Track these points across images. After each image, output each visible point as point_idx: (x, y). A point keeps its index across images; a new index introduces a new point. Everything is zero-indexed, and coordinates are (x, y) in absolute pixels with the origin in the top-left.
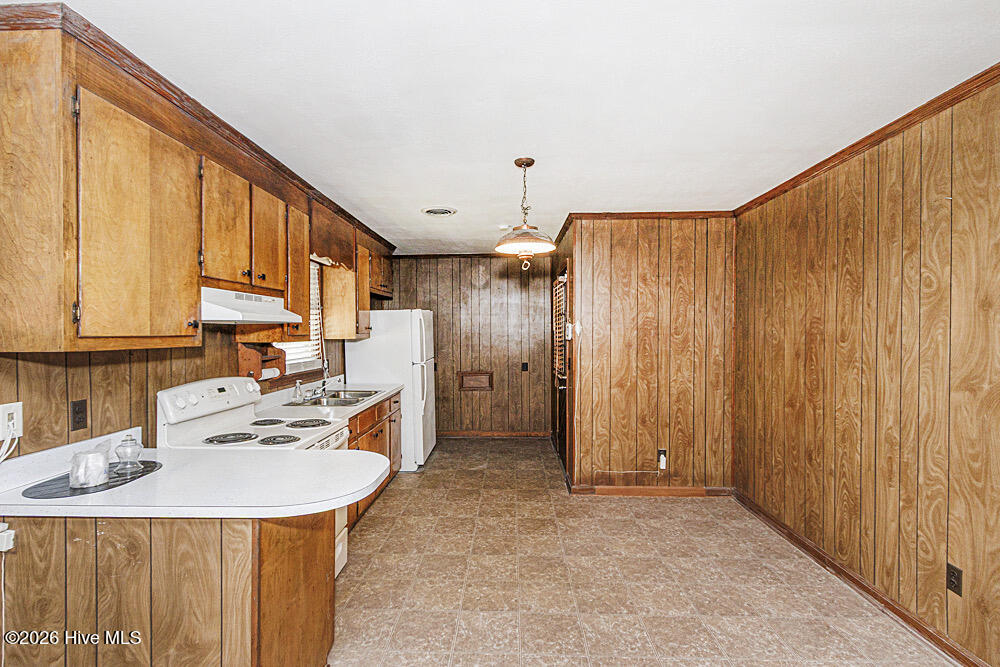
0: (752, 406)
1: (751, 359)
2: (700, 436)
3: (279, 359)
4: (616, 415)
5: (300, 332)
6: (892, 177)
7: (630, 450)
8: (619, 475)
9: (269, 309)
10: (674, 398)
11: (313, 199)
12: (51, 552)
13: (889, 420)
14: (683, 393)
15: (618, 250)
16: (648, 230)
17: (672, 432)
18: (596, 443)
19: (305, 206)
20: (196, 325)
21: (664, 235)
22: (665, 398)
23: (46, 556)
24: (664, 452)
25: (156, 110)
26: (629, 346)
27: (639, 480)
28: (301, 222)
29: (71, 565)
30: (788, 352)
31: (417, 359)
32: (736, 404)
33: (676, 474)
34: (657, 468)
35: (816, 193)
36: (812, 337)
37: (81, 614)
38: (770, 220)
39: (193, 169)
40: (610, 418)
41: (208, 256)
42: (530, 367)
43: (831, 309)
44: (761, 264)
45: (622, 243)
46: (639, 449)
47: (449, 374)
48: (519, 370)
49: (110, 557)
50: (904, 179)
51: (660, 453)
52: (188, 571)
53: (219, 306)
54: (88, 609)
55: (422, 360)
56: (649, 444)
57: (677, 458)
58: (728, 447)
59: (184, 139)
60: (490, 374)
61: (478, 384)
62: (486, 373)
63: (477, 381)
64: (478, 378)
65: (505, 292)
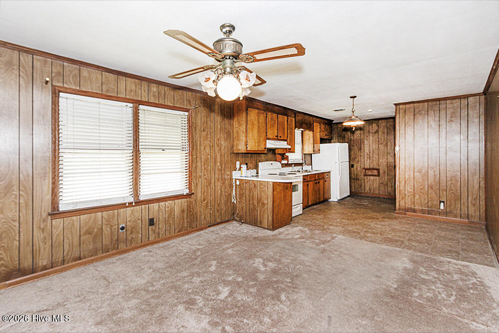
2: (464, 196)
3: (287, 158)
4: (417, 184)
5: (291, 150)
7: (425, 199)
8: (418, 209)
9: (283, 145)
10: (449, 179)
11: (295, 113)
14: (454, 176)
17: (448, 193)
18: (407, 195)
19: (293, 115)
20: (265, 148)
22: (443, 178)
23: (243, 186)
24: (444, 202)
25: (259, 106)
27: (429, 212)
28: (292, 120)
32: (487, 183)
33: (450, 212)
34: (439, 208)
39: (265, 116)
40: (414, 186)
41: (268, 134)
46: (430, 199)
47: (359, 169)
48: (393, 168)
49: (252, 187)
52: (263, 191)
53: (270, 144)
55: (339, 161)
57: (451, 205)
58: (482, 203)
59: (264, 110)
60: (378, 170)
61: (372, 173)
62: (376, 169)
63: (372, 172)
64: (373, 171)
65: (386, 135)
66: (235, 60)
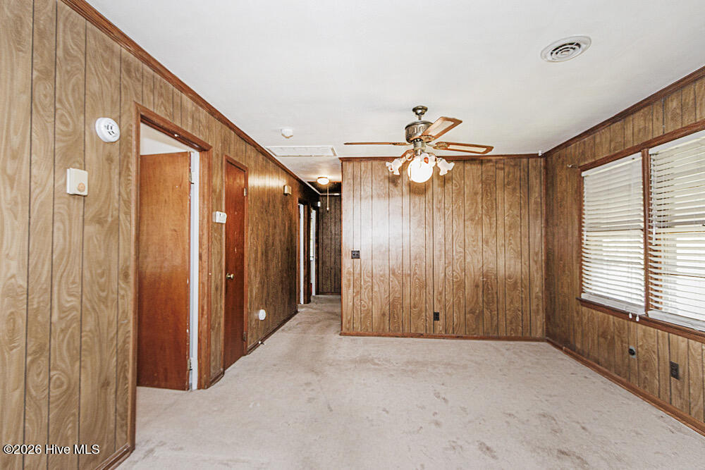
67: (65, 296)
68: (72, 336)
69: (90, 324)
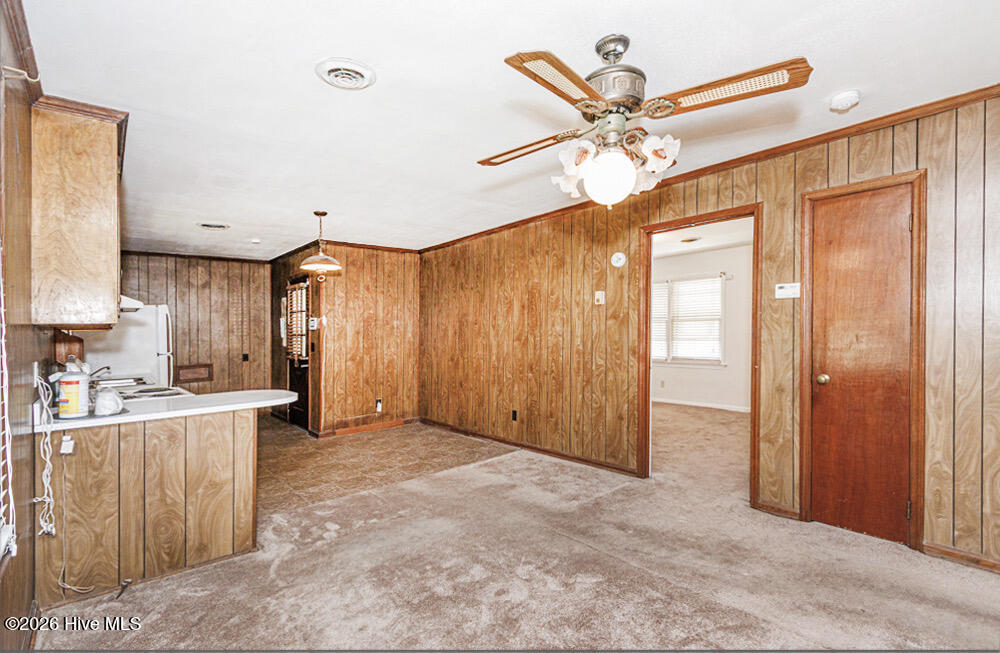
0: (430, 366)
1: (430, 338)
2: (400, 388)
4: (350, 380)
6: (495, 251)
7: (359, 402)
8: (351, 420)
10: (386, 365)
12: (107, 449)
13: (494, 358)
14: (391, 362)
15: (351, 268)
16: (370, 257)
17: (384, 387)
21: (380, 261)
22: (380, 367)
23: (102, 452)
24: (380, 401)
26: (358, 333)
27: (365, 421)
29: (124, 455)
30: (450, 333)
31: (163, 350)
32: (421, 366)
33: (387, 414)
34: (376, 412)
35: (464, 251)
36: (462, 323)
37: (132, 484)
38: (440, 260)
40: (346, 382)
42: (251, 358)
43: (471, 309)
44: (435, 284)
45: (353, 264)
46: (365, 401)
48: (239, 360)
49: (155, 445)
50: (499, 253)
51: (377, 402)
52: (212, 444)
54: (138, 479)
55: (168, 351)
56: (371, 396)
57: (387, 403)
58: (416, 393)
60: (209, 366)
61: (196, 376)
62: (206, 366)
63: (195, 373)
64: (197, 370)
65: (226, 292)
66: (628, 114)
67: (599, 359)
68: (602, 380)
69: (611, 377)
